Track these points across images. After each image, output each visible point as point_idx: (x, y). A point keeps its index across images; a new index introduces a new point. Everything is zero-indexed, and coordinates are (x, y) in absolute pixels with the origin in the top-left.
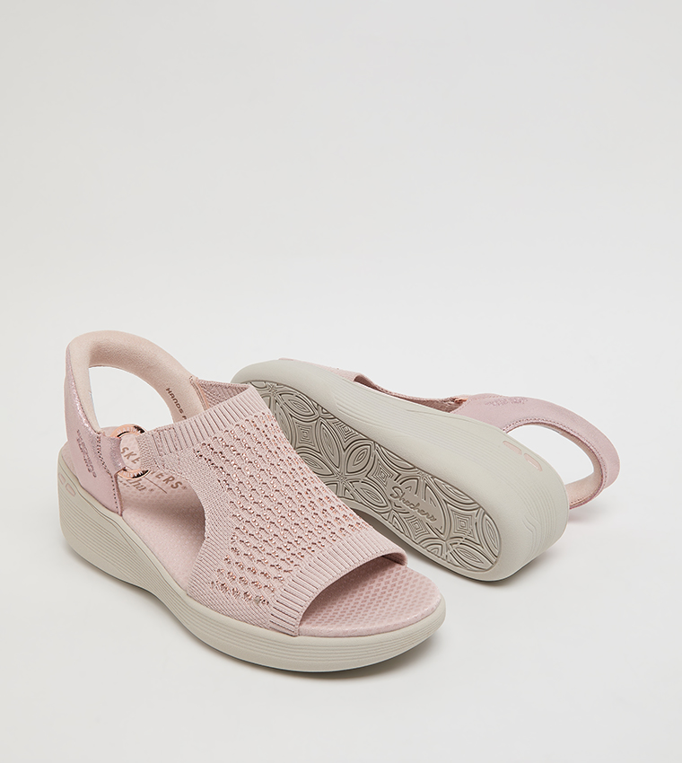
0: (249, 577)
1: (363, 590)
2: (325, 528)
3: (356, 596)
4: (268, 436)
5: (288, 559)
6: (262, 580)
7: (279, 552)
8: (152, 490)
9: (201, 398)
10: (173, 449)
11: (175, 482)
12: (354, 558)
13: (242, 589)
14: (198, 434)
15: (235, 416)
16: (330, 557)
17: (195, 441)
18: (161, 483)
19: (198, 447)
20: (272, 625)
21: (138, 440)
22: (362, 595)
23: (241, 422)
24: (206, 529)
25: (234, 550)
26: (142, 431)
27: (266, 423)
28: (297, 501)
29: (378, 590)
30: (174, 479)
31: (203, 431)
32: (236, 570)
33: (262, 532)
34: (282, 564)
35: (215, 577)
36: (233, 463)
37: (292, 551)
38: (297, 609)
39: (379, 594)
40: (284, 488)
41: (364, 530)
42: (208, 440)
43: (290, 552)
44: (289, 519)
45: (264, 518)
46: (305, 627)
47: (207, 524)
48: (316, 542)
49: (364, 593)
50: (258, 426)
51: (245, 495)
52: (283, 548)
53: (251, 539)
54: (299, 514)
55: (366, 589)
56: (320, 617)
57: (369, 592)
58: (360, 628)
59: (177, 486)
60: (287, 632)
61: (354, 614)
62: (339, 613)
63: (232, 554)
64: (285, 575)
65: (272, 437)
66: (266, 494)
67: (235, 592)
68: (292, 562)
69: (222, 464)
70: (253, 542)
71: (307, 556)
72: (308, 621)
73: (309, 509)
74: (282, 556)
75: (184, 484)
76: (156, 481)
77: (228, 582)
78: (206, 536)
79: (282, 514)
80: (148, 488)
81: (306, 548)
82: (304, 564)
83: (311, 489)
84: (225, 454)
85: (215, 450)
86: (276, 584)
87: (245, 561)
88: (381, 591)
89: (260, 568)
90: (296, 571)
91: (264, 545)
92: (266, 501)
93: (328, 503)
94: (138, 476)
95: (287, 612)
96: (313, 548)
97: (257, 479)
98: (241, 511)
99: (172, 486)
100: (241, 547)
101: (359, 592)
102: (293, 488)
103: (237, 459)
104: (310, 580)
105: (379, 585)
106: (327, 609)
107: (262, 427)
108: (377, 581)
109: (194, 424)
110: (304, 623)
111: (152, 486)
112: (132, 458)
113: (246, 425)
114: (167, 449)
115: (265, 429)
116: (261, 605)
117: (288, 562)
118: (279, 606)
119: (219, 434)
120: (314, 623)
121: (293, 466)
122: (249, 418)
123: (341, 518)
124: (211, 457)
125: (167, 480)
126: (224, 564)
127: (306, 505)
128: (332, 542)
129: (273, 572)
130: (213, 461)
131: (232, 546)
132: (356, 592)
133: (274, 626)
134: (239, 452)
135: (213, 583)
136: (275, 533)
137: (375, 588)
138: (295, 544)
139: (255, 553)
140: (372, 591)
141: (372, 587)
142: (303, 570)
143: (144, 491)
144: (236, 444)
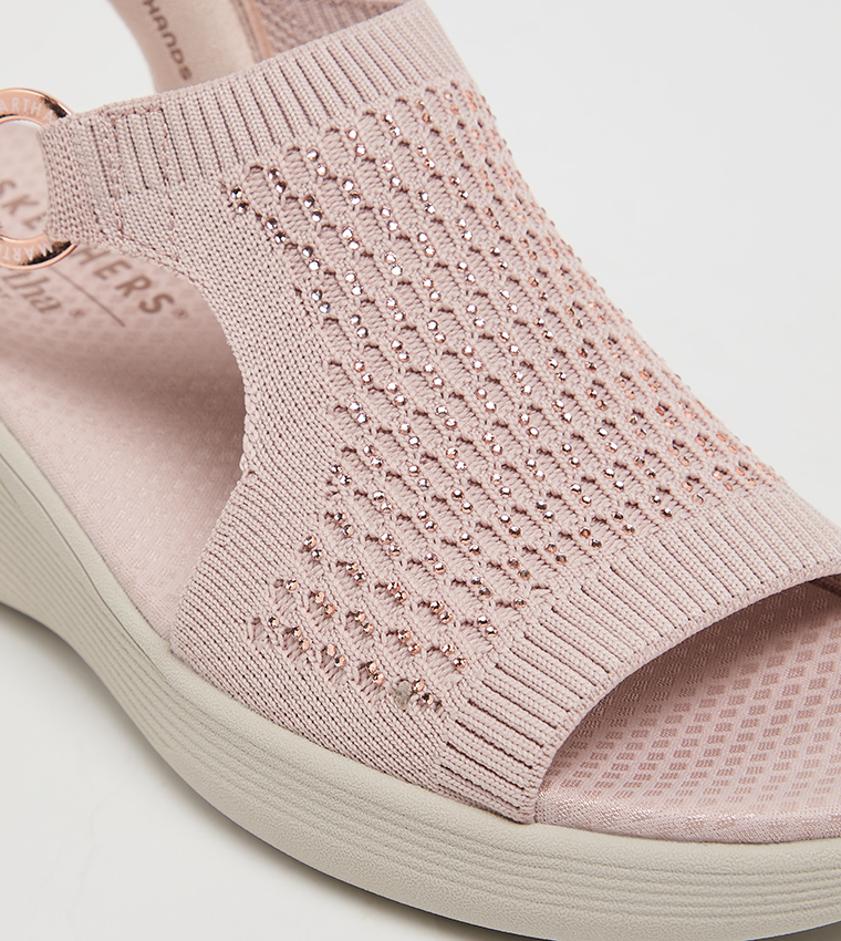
0: (381, 612)
1: (746, 684)
2: (639, 472)
3: (723, 702)
4: (468, 160)
5: (514, 564)
6: (424, 629)
7: (482, 539)
8: (78, 313)
9: (250, 34)
10: (154, 177)
11: (151, 293)
12: (731, 579)
13: (353, 649)
14: (240, 134)
15: (364, 84)
16: (653, 568)
17: (227, 154)
18: (107, 292)
19: (236, 174)
20: (445, 778)
21: (43, 140)
22: (741, 700)
23: (383, 105)
24: (247, 446)
25: (337, 519)
26: (60, 113)
27: (463, 116)
28: (548, 376)
29: (796, 689)
30: (148, 284)
31: (257, 123)
32: (337, 587)
33: (429, 471)
34: (491, 579)
35: (266, 602)
36: (348, 234)
37: (529, 536)
38: (536, 735)
39: (799, 702)
40: (509, 329)
41: (762, 489)
42: (272, 156)
43: (521, 541)
44: (520, 432)
45: (438, 422)
46: (557, 795)
47: (249, 428)
48: (608, 516)
49: (749, 693)
50: (436, 124)
51: (382, 342)
52: (497, 526)
53: (393, 491)
54: (554, 418)
55: (756, 682)
56: (605, 766)
57: (766, 694)
58: (747, 814)
59: (157, 308)
60: (497, 806)
61: (719, 762)
62: (670, 757)
63: (327, 536)
64: (500, 618)
65: (477, 163)
66: (451, 345)
67: (332, 660)
68: (526, 574)
69: (311, 237)
70: (401, 501)
71: (575, 560)
72: (568, 774)
73: (589, 404)
74: (493, 551)
75: (180, 302)
76: (93, 285)
77: (308, 622)
78: (244, 467)
79: (501, 416)
80: (68, 307)
81: (575, 531)
82: (565, 585)
83: (597, 341)
84: (322, 252)
85: (293, 189)
86: (469, 644)
87: (370, 560)
88: (806, 692)
89: (417, 585)
90: (536, 607)
91: (436, 512)
92: (448, 368)
93: (649, 391)
94: (39, 259)
95: (501, 742)
96: (598, 533)
97: (424, 295)
98: (363, 396)
99: (143, 306)
100: (357, 512)
101: (730, 691)
102: (538, 332)
103: (361, 225)
104: (585, 641)
105: (801, 672)
106: (628, 738)
107: (448, 128)
108: (791, 659)
109: (227, 101)
110: (557, 783)
111: (81, 302)
112: (26, 212)
113: (395, 114)
114: (134, 176)
115: (458, 133)
116: (414, 708)
117: (514, 572)
118: (475, 718)
119: (309, 138)
120: (587, 783)
121: (543, 263)
122: (412, 94)
123: (690, 443)
124: (276, 210)
125: (128, 287)
126: (297, 565)
127: (580, 393)
128: (660, 520)
129: (461, 603)
130: (283, 225)
131: (330, 507)
132: (720, 690)
133: (454, 783)
134: (370, 200)
135: (257, 621)
136: (475, 474)
137: (784, 681)
138: (537, 515)
139: (403, 535)
140: (777, 691)
141: (774, 679)
142: (563, 605)
143: (53, 315)
144: (362, 173)
